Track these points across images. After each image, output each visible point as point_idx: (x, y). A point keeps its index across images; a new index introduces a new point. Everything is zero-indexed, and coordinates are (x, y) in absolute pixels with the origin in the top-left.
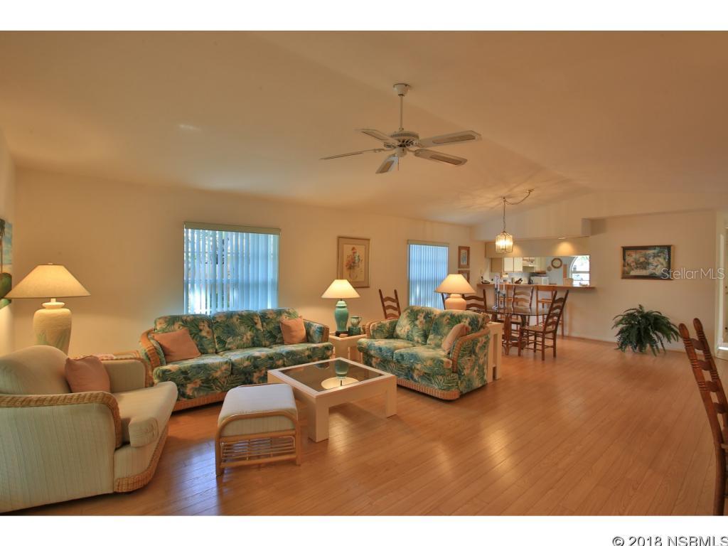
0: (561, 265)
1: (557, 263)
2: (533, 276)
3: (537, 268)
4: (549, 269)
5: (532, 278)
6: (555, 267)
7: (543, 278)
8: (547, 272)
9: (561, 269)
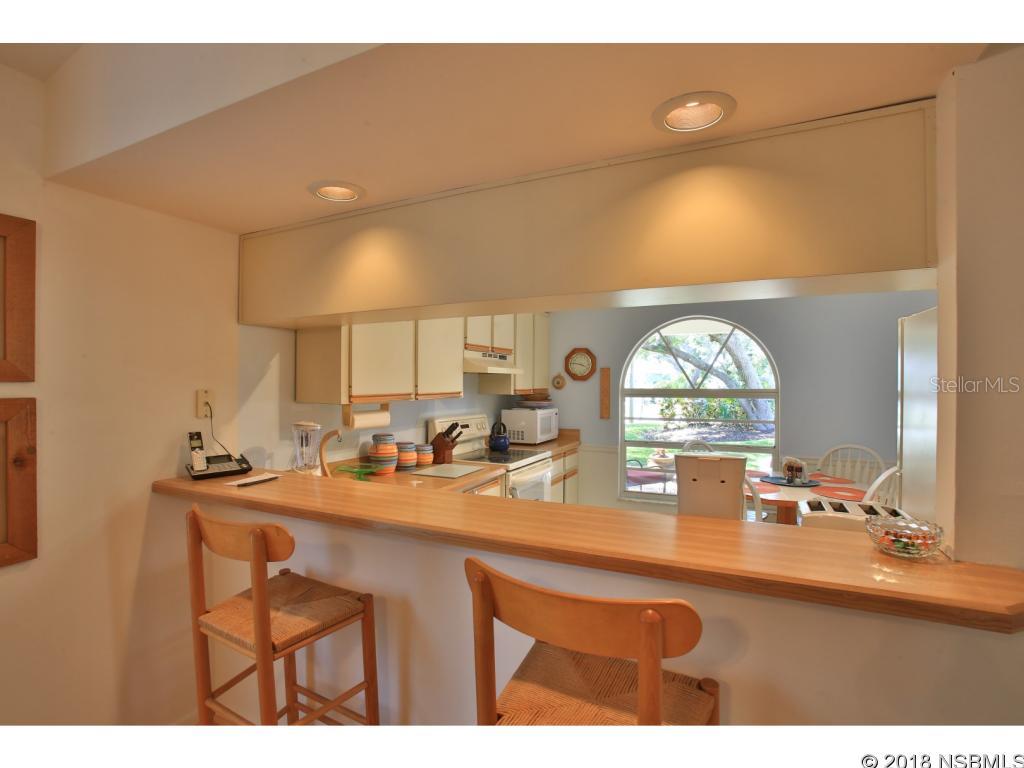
0: (593, 371)
1: (581, 365)
2: (510, 407)
3: (522, 380)
4: (558, 384)
5: (505, 413)
6: (575, 377)
7: (540, 413)
8: (552, 391)
9: (595, 382)
